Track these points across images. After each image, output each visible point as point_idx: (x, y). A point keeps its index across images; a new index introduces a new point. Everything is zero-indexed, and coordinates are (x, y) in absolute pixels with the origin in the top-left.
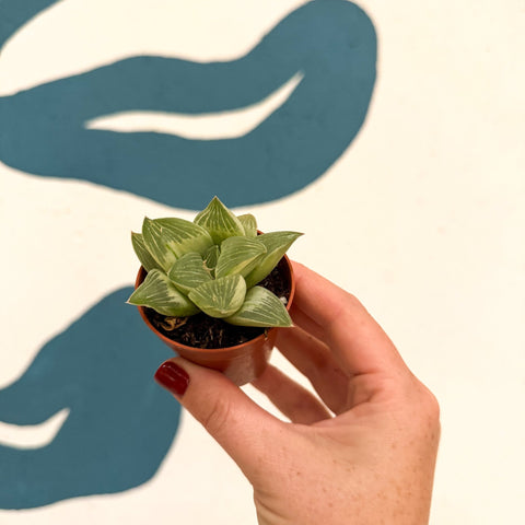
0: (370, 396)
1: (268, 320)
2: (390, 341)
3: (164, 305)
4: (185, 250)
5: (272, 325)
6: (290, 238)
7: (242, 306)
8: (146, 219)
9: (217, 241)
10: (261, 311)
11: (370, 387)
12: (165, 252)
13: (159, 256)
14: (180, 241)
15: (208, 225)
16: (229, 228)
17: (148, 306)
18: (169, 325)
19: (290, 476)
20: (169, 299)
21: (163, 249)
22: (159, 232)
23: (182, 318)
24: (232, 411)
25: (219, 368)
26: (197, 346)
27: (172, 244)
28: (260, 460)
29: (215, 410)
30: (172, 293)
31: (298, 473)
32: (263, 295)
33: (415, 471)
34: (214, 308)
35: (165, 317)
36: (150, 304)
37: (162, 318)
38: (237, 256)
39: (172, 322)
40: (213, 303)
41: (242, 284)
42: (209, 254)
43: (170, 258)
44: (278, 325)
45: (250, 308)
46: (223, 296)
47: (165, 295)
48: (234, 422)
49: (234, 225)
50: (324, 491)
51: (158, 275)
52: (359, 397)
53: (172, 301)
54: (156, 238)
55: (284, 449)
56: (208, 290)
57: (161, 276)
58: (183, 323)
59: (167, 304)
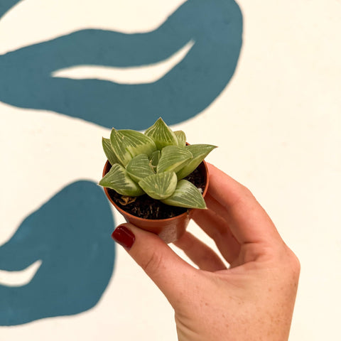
0: (255, 257)
1: (190, 203)
3: (122, 188)
4: (138, 152)
5: (192, 207)
6: (208, 149)
7: (174, 193)
8: (114, 130)
9: (159, 148)
10: (186, 197)
11: (256, 252)
13: (120, 155)
14: (135, 146)
15: (154, 136)
16: (168, 139)
17: (111, 188)
18: (124, 202)
19: (201, 305)
20: (126, 184)
21: (123, 151)
22: (121, 139)
23: (133, 198)
24: (163, 261)
25: (155, 232)
26: (142, 216)
27: (129, 148)
28: (181, 294)
29: (152, 259)
30: (128, 181)
31: (206, 304)
32: (188, 186)
33: (282, 306)
34: (155, 192)
35: (121, 196)
36: (113, 186)
37: (119, 196)
38: (172, 159)
39: (126, 200)
40: (155, 190)
41: (175, 178)
42: (153, 156)
43: (127, 157)
44: (197, 207)
45: (179, 195)
46: (162, 185)
47: (123, 181)
48: (164, 268)
49: (172, 137)
50: (223, 316)
51: (119, 168)
53: (127, 186)
54: (120, 143)
55: (197, 287)
56: (152, 181)
57: (121, 169)
58: (133, 201)
59: (124, 188)
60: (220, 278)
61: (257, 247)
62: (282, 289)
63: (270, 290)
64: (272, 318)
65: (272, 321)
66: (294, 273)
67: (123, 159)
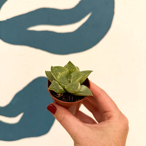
0: (109, 118)
1: (87, 94)
2: (114, 102)
3: (57, 90)
4: (62, 75)
7: (80, 90)
8: (52, 67)
10: (85, 91)
11: (109, 115)
12: (58, 75)
13: (56, 76)
14: (61, 73)
15: (68, 68)
17: (53, 90)
18: (58, 96)
19: (85, 138)
20: (59, 88)
22: (56, 70)
23: (62, 94)
24: (69, 119)
26: (66, 102)
27: (59, 73)
29: (64, 118)
30: (60, 87)
31: (87, 138)
32: (84, 87)
33: (120, 139)
34: (71, 91)
35: (57, 93)
36: (54, 89)
38: (77, 76)
40: (73, 89)
41: (79, 84)
43: (59, 77)
44: (89, 95)
45: (82, 91)
46: (76, 87)
47: (58, 87)
50: (94, 142)
51: (55, 82)
52: (106, 118)
56: (71, 85)
58: (62, 95)
59: (59, 90)
60: (93, 127)
61: (109, 114)
62: (120, 131)
63: (114, 132)
64: (115, 143)
65: (115, 145)
66: (125, 124)
67: (57, 78)
